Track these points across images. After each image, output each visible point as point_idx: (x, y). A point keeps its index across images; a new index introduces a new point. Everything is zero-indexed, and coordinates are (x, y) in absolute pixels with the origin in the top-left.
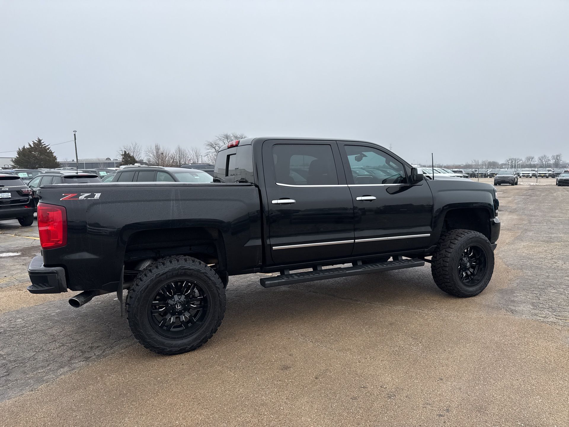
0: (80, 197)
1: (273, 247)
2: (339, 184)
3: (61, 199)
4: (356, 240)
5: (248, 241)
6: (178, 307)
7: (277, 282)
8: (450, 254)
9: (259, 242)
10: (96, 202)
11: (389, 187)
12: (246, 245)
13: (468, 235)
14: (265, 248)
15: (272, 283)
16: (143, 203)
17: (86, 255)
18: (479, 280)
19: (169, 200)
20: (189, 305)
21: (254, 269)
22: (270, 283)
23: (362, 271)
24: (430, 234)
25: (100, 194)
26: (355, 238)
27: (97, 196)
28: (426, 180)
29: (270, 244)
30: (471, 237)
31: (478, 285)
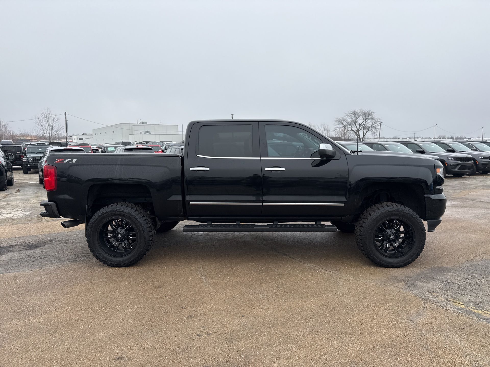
0: (65, 161)
1: (190, 203)
2: (253, 157)
3: (55, 162)
4: (264, 203)
5: (171, 196)
6: (119, 236)
7: (192, 229)
8: (364, 224)
9: (179, 198)
10: (74, 165)
11: (315, 160)
12: (168, 200)
13: (388, 208)
14: (184, 203)
15: (188, 229)
16: (99, 166)
17: (67, 197)
18: (403, 253)
19: (116, 165)
20: (127, 236)
21: (179, 217)
22: (187, 229)
23: (269, 229)
24: (344, 204)
25: (76, 159)
26: (263, 202)
27: (74, 160)
28: (345, 155)
29: (188, 201)
30: (390, 210)
31: (401, 258)
